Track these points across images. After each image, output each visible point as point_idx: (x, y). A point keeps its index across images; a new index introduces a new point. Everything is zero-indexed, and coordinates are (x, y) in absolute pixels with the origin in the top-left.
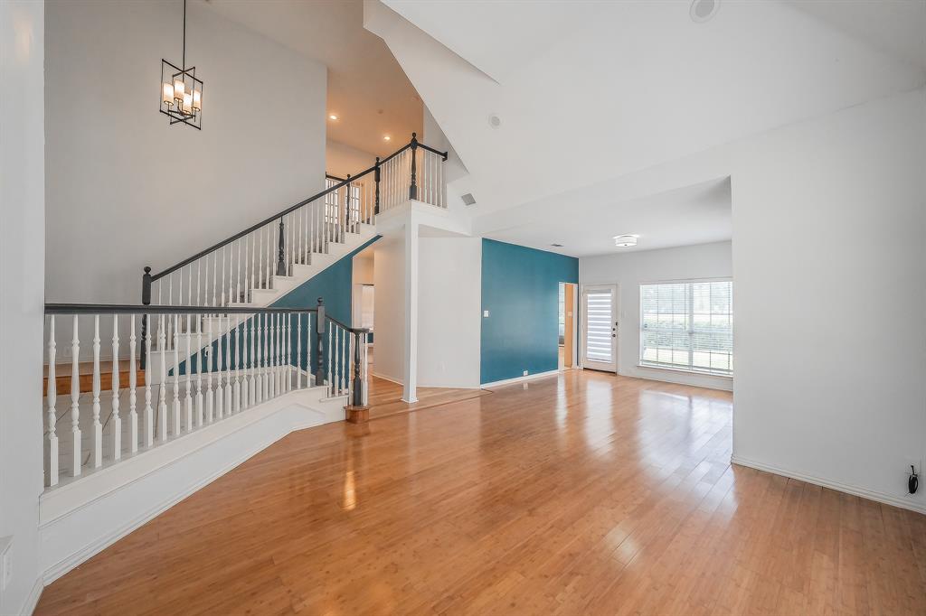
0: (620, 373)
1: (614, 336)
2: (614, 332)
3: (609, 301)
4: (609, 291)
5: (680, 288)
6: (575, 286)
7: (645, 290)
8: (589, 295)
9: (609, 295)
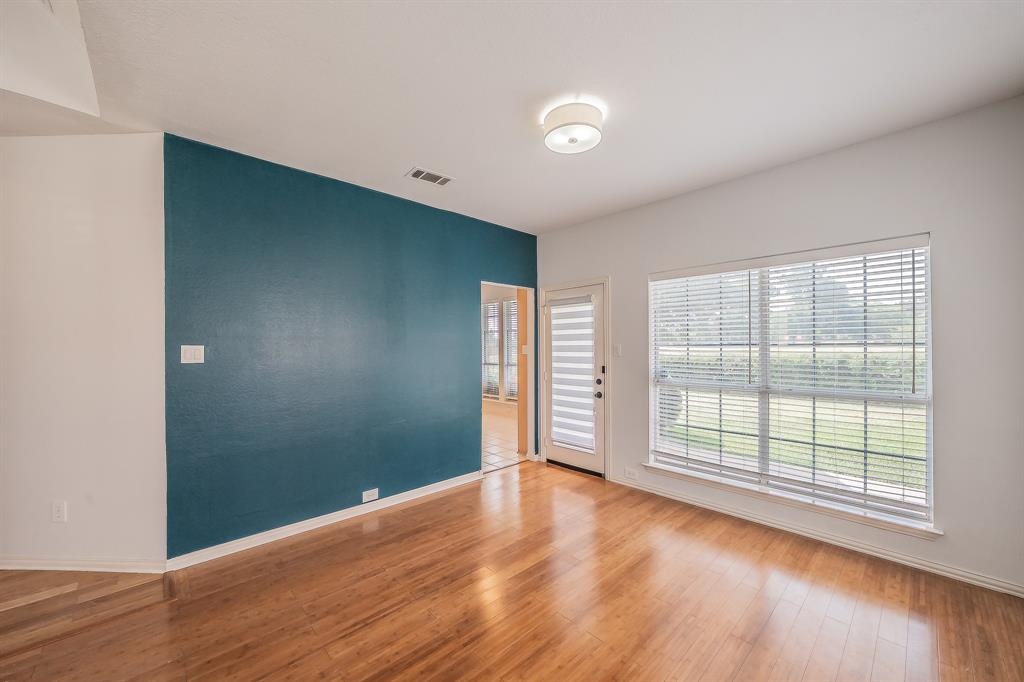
0: (611, 476)
1: (599, 395)
2: (600, 388)
3: (590, 319)
4: (587, 299)
5: (736, 280)
6: (530, 291)
7: (661, 292)
8: (555, 311)
9: (588, 307)
